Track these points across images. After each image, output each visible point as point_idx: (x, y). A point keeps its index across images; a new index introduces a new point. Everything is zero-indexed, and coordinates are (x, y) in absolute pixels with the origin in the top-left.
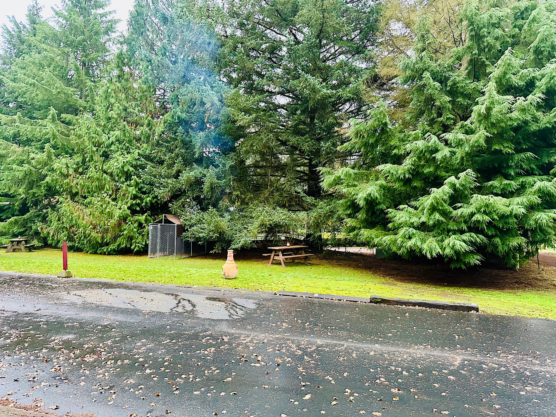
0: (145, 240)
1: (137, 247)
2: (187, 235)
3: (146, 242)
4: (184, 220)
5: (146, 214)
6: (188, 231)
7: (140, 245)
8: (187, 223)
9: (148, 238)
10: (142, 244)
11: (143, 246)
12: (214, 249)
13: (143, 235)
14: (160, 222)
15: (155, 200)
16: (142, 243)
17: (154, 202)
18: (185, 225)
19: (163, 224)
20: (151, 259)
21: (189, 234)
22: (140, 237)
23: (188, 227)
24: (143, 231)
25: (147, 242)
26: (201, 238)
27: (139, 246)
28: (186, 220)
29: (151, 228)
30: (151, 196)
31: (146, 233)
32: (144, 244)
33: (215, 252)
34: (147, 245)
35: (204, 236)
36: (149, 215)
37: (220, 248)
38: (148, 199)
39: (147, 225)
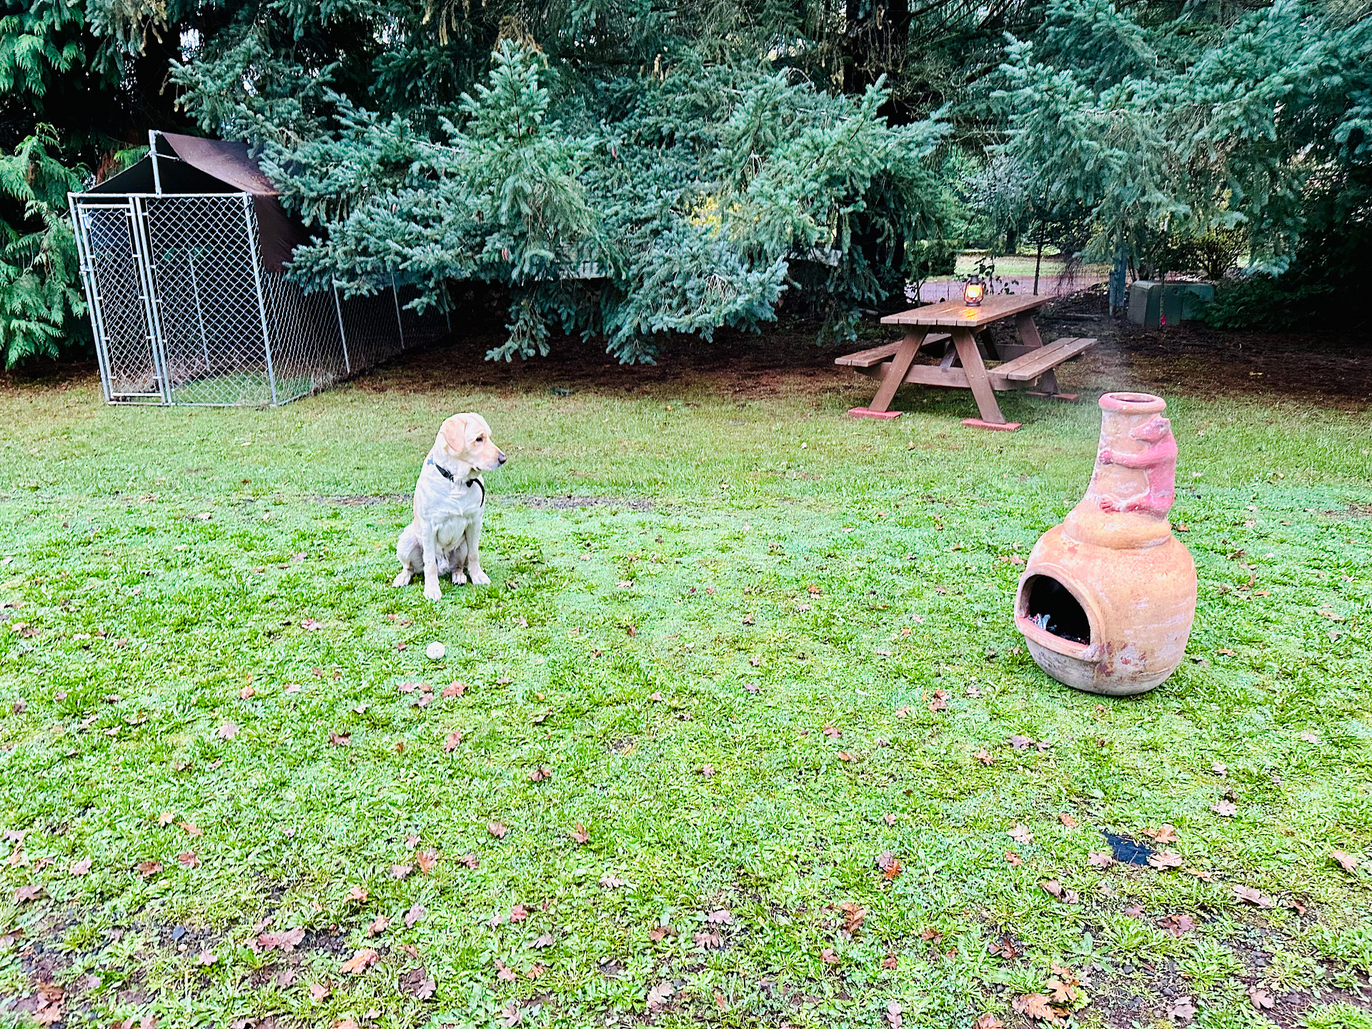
0: (57, 298)
1: (19, 339)
2: (327, 262)
3: (67, 308)
4: (286, 166)
5: (29, 144)
6: (324, 235)
7: (34, 326)
8: (309, 185)
9: (77, 285)
10: (46, 321)
11: (56, 333)
12: (508, 334)
13: (40, 270)
14: (139, 179)
15: (69, 52)
16: (44, 312)
17: (64, 66)
18: (298, 198)
19: (159, 194)
20: (125, 412)
21: (337, 253)
22: (27, 281)
23: (320, 210)
24: (37, 249)
25: (78, 309)
26: (427, 275)
27: (28, 335)
28: (298, 168)
29: (87, 222)
30: (40, 27)
31: (57, 258)
32: (58, 316)
33: (516, 354)
34: (78, 327)
35: (442, 266)
36: (51, 151)
37: (542, 331)
38: (25, 44)
39: (52, 207)
